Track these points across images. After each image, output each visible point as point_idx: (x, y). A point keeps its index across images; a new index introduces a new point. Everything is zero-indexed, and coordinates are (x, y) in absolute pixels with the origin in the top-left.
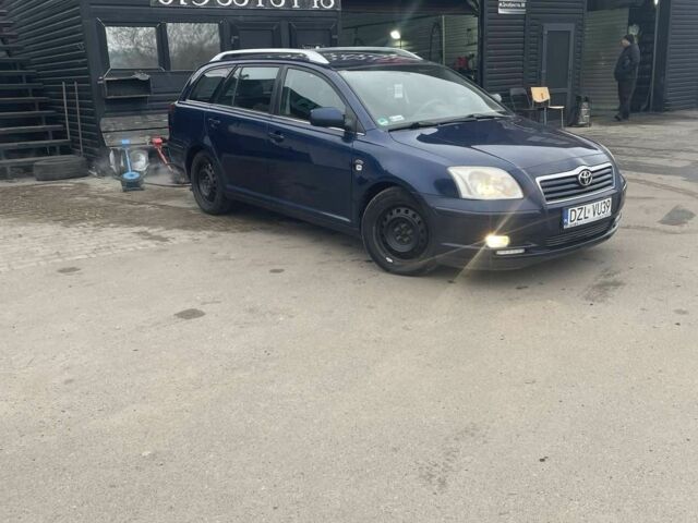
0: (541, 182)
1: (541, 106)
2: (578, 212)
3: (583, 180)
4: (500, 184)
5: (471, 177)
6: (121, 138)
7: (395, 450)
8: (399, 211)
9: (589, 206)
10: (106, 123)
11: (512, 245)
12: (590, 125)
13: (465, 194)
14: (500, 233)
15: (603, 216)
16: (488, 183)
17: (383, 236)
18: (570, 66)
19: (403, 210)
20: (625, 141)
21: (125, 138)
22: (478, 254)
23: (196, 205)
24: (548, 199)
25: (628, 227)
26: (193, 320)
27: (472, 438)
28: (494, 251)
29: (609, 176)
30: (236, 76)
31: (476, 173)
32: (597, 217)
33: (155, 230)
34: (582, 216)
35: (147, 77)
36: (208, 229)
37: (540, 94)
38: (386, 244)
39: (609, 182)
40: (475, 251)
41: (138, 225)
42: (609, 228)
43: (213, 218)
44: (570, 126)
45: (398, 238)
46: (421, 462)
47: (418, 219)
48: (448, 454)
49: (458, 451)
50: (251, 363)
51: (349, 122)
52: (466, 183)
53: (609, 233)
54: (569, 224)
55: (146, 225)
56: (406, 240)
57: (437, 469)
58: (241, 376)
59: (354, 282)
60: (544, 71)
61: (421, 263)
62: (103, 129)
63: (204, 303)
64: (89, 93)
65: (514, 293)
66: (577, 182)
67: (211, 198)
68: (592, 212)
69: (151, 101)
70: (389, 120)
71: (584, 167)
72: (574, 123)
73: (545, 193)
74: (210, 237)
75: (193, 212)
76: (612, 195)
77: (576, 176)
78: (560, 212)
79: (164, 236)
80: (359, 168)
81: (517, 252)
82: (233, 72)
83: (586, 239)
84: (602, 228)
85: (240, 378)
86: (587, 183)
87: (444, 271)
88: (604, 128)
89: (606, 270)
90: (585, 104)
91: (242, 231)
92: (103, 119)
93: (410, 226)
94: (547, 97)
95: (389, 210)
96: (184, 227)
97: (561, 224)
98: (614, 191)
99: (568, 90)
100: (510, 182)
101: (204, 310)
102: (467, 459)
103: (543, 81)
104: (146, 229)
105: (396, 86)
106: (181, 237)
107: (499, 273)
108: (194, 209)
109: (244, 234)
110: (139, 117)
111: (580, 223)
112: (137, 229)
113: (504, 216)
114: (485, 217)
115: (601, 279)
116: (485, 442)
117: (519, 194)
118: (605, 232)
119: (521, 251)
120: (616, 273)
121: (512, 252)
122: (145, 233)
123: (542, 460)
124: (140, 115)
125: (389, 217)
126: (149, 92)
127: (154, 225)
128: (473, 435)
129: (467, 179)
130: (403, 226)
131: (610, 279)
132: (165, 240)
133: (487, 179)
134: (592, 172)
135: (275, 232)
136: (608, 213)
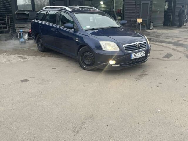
0: (125, 46)
1: (139, 24)
2: (135, 55)
3: (137, 46)
4: (113, 46)
5: (105, 44)
6: (20, 29)
7: (68, 122)
8: (87, 53)
9: (138, 53)
10: (17, 25)
11: (116, 63)
12: (153, 29)
13: (103, 49)
14: (113, 60)
15: (143, 56)
16: (110, 46)
17: (83, 59)
18: (148, 13)
19: (88, 53)
20: (161, 34)
21: (21, 30)
22: (107, 66)
23: (38, 49)
24: (126, 51)
25: (154, 59)
26: (25, 82)
27: (91, 119)
28: (111, 65)
29: (145, 45)
30: (48, 13)
31: (107, 43)
32: (141, 56)
33: (25, 56)
34: (136, 56)
35: (28, 13)
36: (39, 56)
37: (140, 20)
38: (84, 62)
39: (145, 46)
40: (107, 65)
41: (20, 54)
42: (145, 59)
43: (42, 53)
44: (148, 29)
45: (87, 60)
46: (74, 126)
47: (92, 55)
48: (82, 123)
49: (85, 123)
50: (37, 95)
51: (75, 28)
52: (104, 46)
53: (145, 60)
54: (132, 58)
55: (22, 54)
56: (89, 61)
57: (77, 128)
58: (32, 99)
59: (74, 73)
60: (141, 14)
61: (93, 68)
62: (16, 27)
63: (30, 78)
64: (12, 17)
65: (117, 76)
66: (135, 46)
67: (41, 47)
68: (139, 54)
69: (29, 19)
70: (86, 28)
71: (137, 42)
72: (149, 29)
73: (126, 49)
74: (39, 58)
75: (37, 51)
76: (146, 50)
77: (135, 45)
78: (130, 55)
79: (26, 58)
80: (77, 41)
81: (118, 65)
82: (47, 12)
83: (138, 62)
84: (143, 59)
85: (32, 100)
86: (138, 47)
87: (99, 70)
88: (157, 30)
89: (144, 71)
90: (152, 23)
91: (48, 57)
92: (16, 24)
93: (90, 57)
94: (141, 21)
95: (85, 53)
96: (33, 55)
97: (130, 58)
98: (146, 49)
99: (148, 19)
100: (116, 46)
101: (29, 80)
102: (87, 125)
103: (141, 17)
104: (22, 55)
105: (91, 18)
106: (31, 58)
107: (113, 71)
108: (37, 50)
109: (49, 58)
110: (26, 24)
111: (136, 58)
112: (19, 55)
113: (114, 55)
114: (109, 56)
115: (142, 73)
116: (94, 120)
117: (118, 49)
118: (144, 60)
119: (119, 65)
120: (146, 72)
121: (116, 65)
122: (21, 57)
123: (108, 126)
124: (27, 23)
125: (85, 55)
126: (29, 17)
127: (24, 54)
128: (91, 118)
129: (104, 45)
130: (88, 57)
131: (144, 73)
132: (26, 59)
133: (110, 45)
134: (140, 44)
135: (58, 57)
136: (144, 55)
